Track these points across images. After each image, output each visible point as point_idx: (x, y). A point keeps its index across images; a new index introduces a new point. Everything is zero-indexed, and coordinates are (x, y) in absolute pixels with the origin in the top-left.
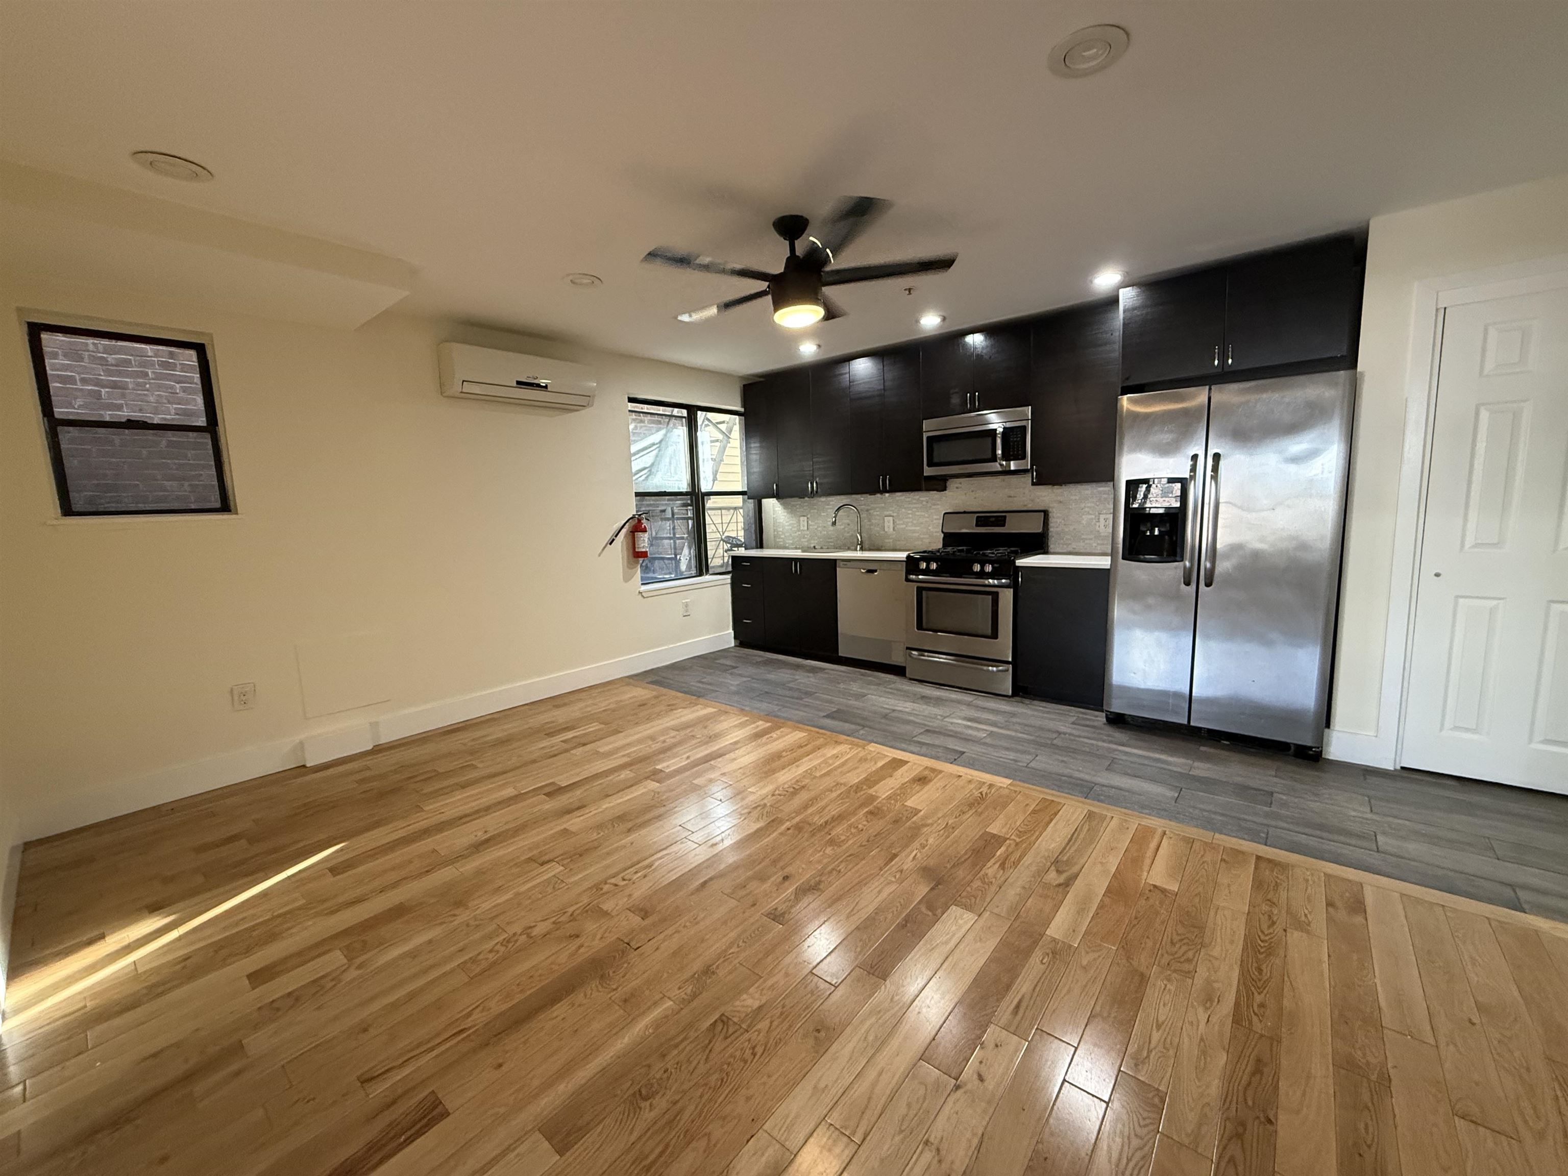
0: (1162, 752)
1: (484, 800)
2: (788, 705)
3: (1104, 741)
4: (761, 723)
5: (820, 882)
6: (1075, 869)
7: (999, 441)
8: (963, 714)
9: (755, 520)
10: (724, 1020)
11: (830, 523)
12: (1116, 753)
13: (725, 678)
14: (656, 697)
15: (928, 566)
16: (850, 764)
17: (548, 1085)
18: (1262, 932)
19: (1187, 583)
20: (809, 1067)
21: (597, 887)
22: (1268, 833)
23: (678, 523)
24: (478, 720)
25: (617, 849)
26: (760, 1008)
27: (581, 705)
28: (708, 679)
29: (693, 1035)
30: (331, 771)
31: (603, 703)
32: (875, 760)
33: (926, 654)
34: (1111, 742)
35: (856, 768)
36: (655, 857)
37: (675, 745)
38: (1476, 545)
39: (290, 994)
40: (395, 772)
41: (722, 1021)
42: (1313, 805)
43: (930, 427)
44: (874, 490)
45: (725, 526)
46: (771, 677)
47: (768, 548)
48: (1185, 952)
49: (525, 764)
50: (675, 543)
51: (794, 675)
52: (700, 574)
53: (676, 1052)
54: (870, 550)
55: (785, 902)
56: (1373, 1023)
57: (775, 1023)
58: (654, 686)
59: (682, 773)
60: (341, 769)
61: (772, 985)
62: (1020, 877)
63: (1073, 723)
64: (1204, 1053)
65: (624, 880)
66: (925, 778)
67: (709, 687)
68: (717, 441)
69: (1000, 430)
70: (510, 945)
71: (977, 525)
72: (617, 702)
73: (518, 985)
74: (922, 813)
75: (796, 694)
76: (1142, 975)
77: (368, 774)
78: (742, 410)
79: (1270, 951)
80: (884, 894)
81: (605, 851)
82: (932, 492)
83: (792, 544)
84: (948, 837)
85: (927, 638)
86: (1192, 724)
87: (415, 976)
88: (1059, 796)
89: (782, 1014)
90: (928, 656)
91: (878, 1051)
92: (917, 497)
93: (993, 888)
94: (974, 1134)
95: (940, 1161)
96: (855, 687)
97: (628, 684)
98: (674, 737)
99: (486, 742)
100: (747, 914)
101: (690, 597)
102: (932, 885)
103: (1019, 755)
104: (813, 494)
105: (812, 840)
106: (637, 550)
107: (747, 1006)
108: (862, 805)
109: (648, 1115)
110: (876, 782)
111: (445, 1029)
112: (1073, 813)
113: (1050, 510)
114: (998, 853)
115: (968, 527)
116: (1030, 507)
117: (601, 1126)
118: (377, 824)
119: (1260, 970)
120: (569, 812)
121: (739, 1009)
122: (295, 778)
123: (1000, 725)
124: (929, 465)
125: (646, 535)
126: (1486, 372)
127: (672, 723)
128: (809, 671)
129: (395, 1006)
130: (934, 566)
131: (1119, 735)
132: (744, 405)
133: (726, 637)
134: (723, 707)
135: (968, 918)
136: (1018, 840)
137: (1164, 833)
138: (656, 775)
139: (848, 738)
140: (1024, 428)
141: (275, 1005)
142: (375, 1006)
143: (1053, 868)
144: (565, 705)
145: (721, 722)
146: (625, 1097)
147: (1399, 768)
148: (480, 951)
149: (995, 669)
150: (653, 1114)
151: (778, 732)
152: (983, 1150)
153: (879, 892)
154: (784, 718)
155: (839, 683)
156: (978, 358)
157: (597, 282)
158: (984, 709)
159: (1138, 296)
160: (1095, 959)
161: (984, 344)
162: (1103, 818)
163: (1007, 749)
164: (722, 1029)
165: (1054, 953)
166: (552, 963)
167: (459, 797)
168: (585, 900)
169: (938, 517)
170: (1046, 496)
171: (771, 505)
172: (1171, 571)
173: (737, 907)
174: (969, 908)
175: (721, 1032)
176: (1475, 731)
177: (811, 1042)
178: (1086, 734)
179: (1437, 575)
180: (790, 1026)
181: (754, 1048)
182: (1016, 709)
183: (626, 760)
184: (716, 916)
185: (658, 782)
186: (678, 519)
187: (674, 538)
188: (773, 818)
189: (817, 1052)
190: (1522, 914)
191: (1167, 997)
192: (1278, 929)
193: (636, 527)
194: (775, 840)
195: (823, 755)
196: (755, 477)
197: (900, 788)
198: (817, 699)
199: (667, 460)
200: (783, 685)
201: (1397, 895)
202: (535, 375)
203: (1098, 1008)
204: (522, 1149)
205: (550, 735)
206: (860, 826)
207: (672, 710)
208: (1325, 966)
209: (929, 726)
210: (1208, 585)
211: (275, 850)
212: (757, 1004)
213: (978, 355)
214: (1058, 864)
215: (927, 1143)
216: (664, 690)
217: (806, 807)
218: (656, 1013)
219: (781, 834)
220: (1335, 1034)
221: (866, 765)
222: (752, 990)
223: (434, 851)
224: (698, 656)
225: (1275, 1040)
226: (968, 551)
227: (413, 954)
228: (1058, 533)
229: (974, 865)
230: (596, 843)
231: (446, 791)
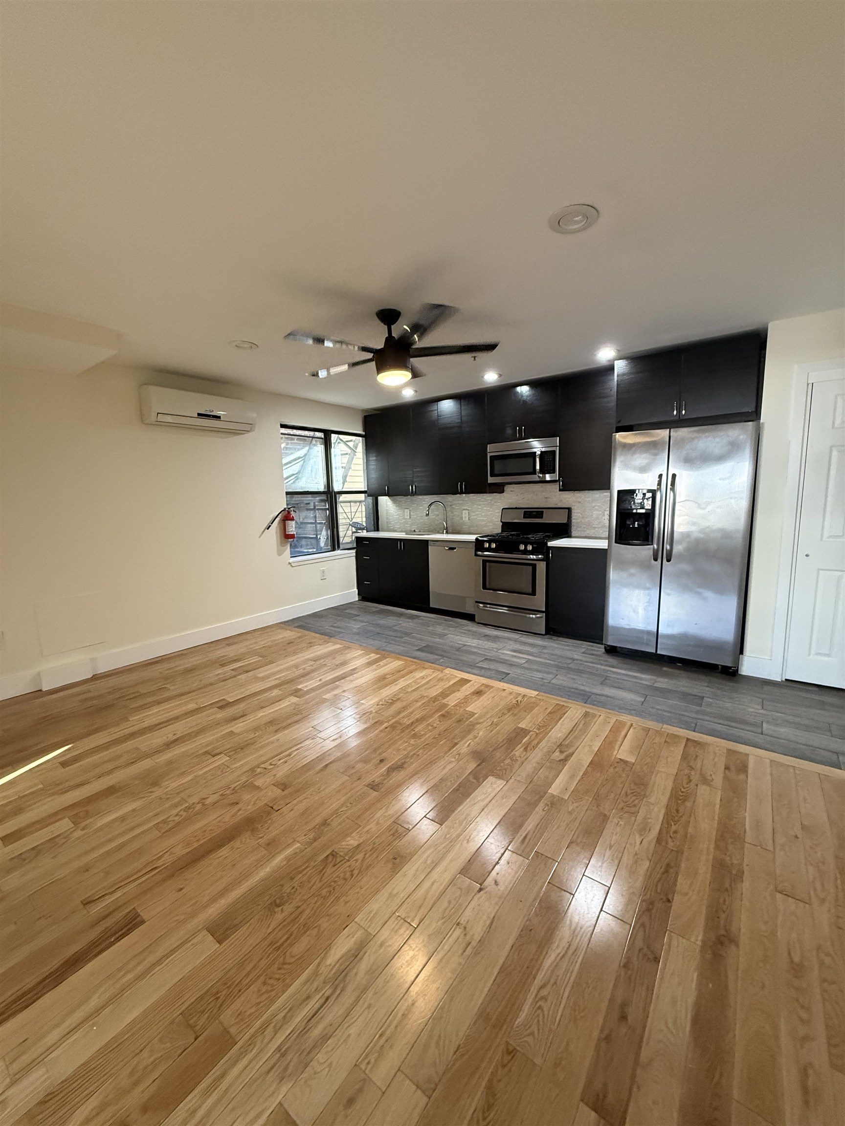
0: (638, 671)
1: (176, 711)
2: (393, 642)
3: (602, 665)
4: (373, 655)
5: (403, 763)
6: (571, 750)
7: (538, 460)
8: (511, 648)
9: (373, 511)
10: (333, 854)
11: (425, 514)
12: (609, 672)
13: (349, 623)
14: (299, 637)
15: (490, 545)
16: (431, 683)
17: (214, 900)
18: (683, 787)
19: (656, 560)
20: (388, 881)
21: (252, 770)
22: (696, 725)
23: (318, 513)
24: (173, 655)
25: (268, 744)
26: (359, 845)
27: (248, 643)
28: (338, 624)
29: (313, 864)
30: (61, 694)
31: (262, 642)
32: (449, 680)
33: (488, 606)
34: (606, 665)
35: (435, 686)
36: (293, 749)
37: (313, 671)
38: (830, 537)
39: (33, 849)
40: (110, 693)
41: (333, 855)
42: (728, 705)
43: (492, 449)
44: (455, 493)
45: (353, 514)
46: (381, 622)
47: (382, 531)
48: (633, 801)
49: (205, 686)
50: (316, 527)
51: (399, 621)
52: (334, 549)
53: (301, 875)
54: (453, 533)
55: (380, 776)
56: (740, 839)
57: (367, 855)
58: (300, 630)
59: (315, 691)
60: (70, 692)
61: (368, 830)
62: (536, 756)
63: (583, 653)
64: (636, 862)
65: (271, 764)
66: (482, 691)
67: (338, 630)
68: (347, 454)
69: (538, 453)
70: (191, 810)
71: (524, 517)
72: (272, 641)
73: (195, 837)
74: (476, 716)
75: (399, 634)
76: (605, 815)
77: (89, 695)
78: (364, 433)
79: (685, 799)
80: (446, 770)
81: (260, 745)
82: (495, 494)
83: (399, 528)
84: (491, 731)
85: (488, 596)
86: (659, 652)
87: (124, 833)
88: (568, 702)
89: (372, 849)
90: (490, 607)
91: (433, 869)
92: (484, 497)
93: (519, 763)
94: (489, 917)
95: (465, 935)
96: (439, 629)
97: (282, 628)
98: (312, 666)
99: (176, 671)
100: (354, 785)
101: (325, 566)
102: (478, 763)
103: (545, 675)
104: (413, 494)
105: (403, 734)
106: (287, 533)
107: (350, 845)
108: (438, 711)
109: (279, 917)
110: (448, 695)
111: (145, 867)
112: (576, 713)
113: (573, 508)
114: (524, 741)
115: (518, 518)
116: (559, 505)
117: (248, 924)
118: (97, 731)
119: (677, 811)
120: (235, 719)
121: (344, 847)
122: (37, 698)
123: (535, 655)
124: (491, 476)
125: (294, 522)
126: (836, 425)
127: (312, 655)
128: (409, 618)
129: (108, 853)
130: (494, 546)
131: (612, 660)
132: (365, 430)
133: (352, 594)
134: (347, 644)
135: (500, 783)
136: (538, 731)
137: (632, 725)
138: (296, 693)
139: (431, 665)
140: (554, 452)
141: (23, 856)
142: (95, 854)
143: (558, 750)
144: (235, 643)
145: (347, 653)
146: (265, 906)
147: (784, 680)
148: (169, 815)
149: (534, 616)
150: (283, 915)
151: (384, 661)
152: (493, 927)
153: (444, 768)
154: (388, 651)
155: (429, 626)
156: (523, 403)
157: (254, 346)
158: (525, 643)
159: (626, 366)
160: (577, 807)
161: (528, 393)
162: (594, 716)
163: (538, 671)
164: (332, 860)
165: (552, 804)
166: (219, 822)
167: (156, 711)
168: (244, 779)
169: (498, 511)
170: (570, 498)
171: (384, 501)
172: (645, 552)
173: (348, 780)
174: (499, 777)
175: (331, 862)
176: (828, 655)
177: (390, 865)
178: (591, 660)
179: (807, 556)
180: (377, 857)
181: (352, 871)
182: (547, 643)
183: (277, 682)
184: (333, 787)
185: (298, 697)
186: (318, 509)
187: (315, 523)
188: (376, 720)
189: (393, 872)
190: (839, 770)
191: (618, 829)
192: (692, 784)
193: (286, 517)
194: (377, 735)
195: (413, 677)
196: (373, 481)
197: (464, 698)
198: (414, 638)
199: (310, 469)
200: (390, 628)
201: (768, 761)
202: (212, 409)
203: (575, 837)
204: (195, 941)
205: (223, 665)
206: (435, 725)
207: (311, 646)
208: (718, 806)
209: (487, 656)
210: (669, 560)
211: (21, 751)
212: (356, 843)
213: (524, 401)
214: (561, 746)
215: (458, 924)
216: (307, 632)
217: (399, 713)
218: (289, 851)
219: (381, 731)
220: (717, 847)
221: (442, 684)
222: (354, 834)
223: (137, 749)
224: (332, 608)
225: (679, 852)
226: (518, 535)
227: (123, 819)
228: (578, 523)
229: (508, 749)
230: (252, 741)
231: (148, 706)
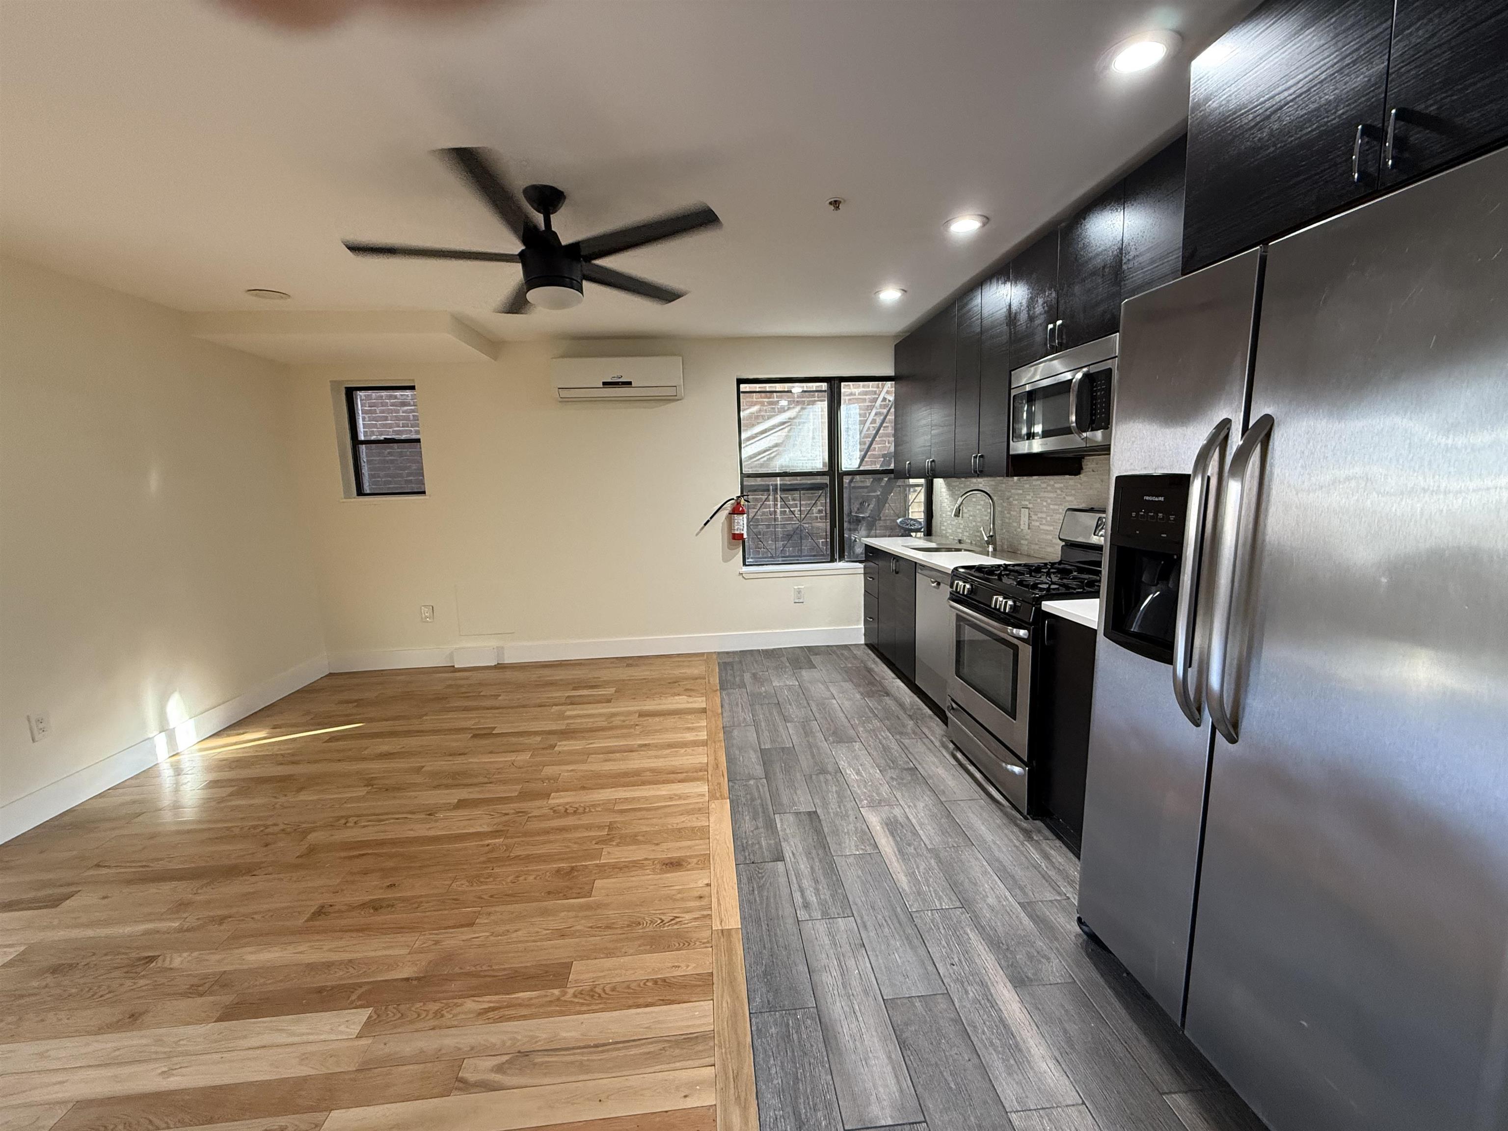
7: (1074, 398)
43: (1015, 383)
52: (833, 560)
58: (716, 668)
61: (205, 960)
69: (1075, 380)
71: (1095, 533)
78: (895, 374)
86: (1188, 1033)
92: (1052, 483)
97: (706, 660)
101: (804, 584)
115: (1086, 534)
124: (1016, 439)
132: (897, 370)
133: (853, 631)
140: (1109, 373)
167: (448, 717)
171: (942, 486)
193: (734, 509)
199: (799, 438)
202: (619, 374)
216: (714, 674)
231: (454, 709)
